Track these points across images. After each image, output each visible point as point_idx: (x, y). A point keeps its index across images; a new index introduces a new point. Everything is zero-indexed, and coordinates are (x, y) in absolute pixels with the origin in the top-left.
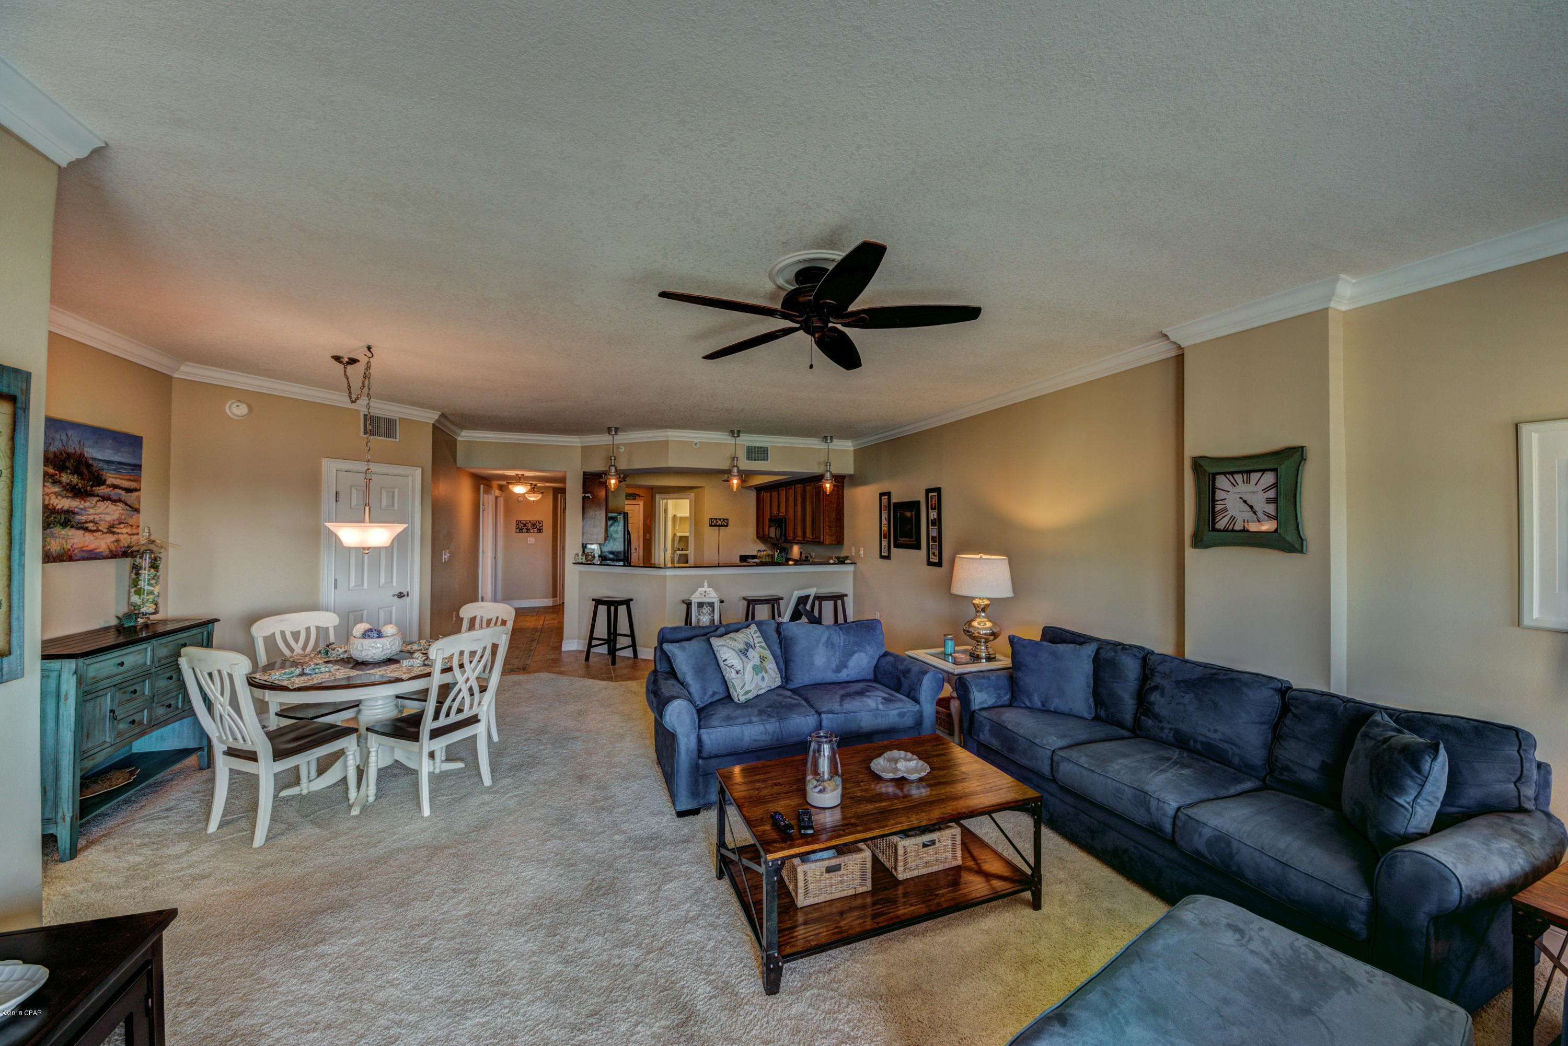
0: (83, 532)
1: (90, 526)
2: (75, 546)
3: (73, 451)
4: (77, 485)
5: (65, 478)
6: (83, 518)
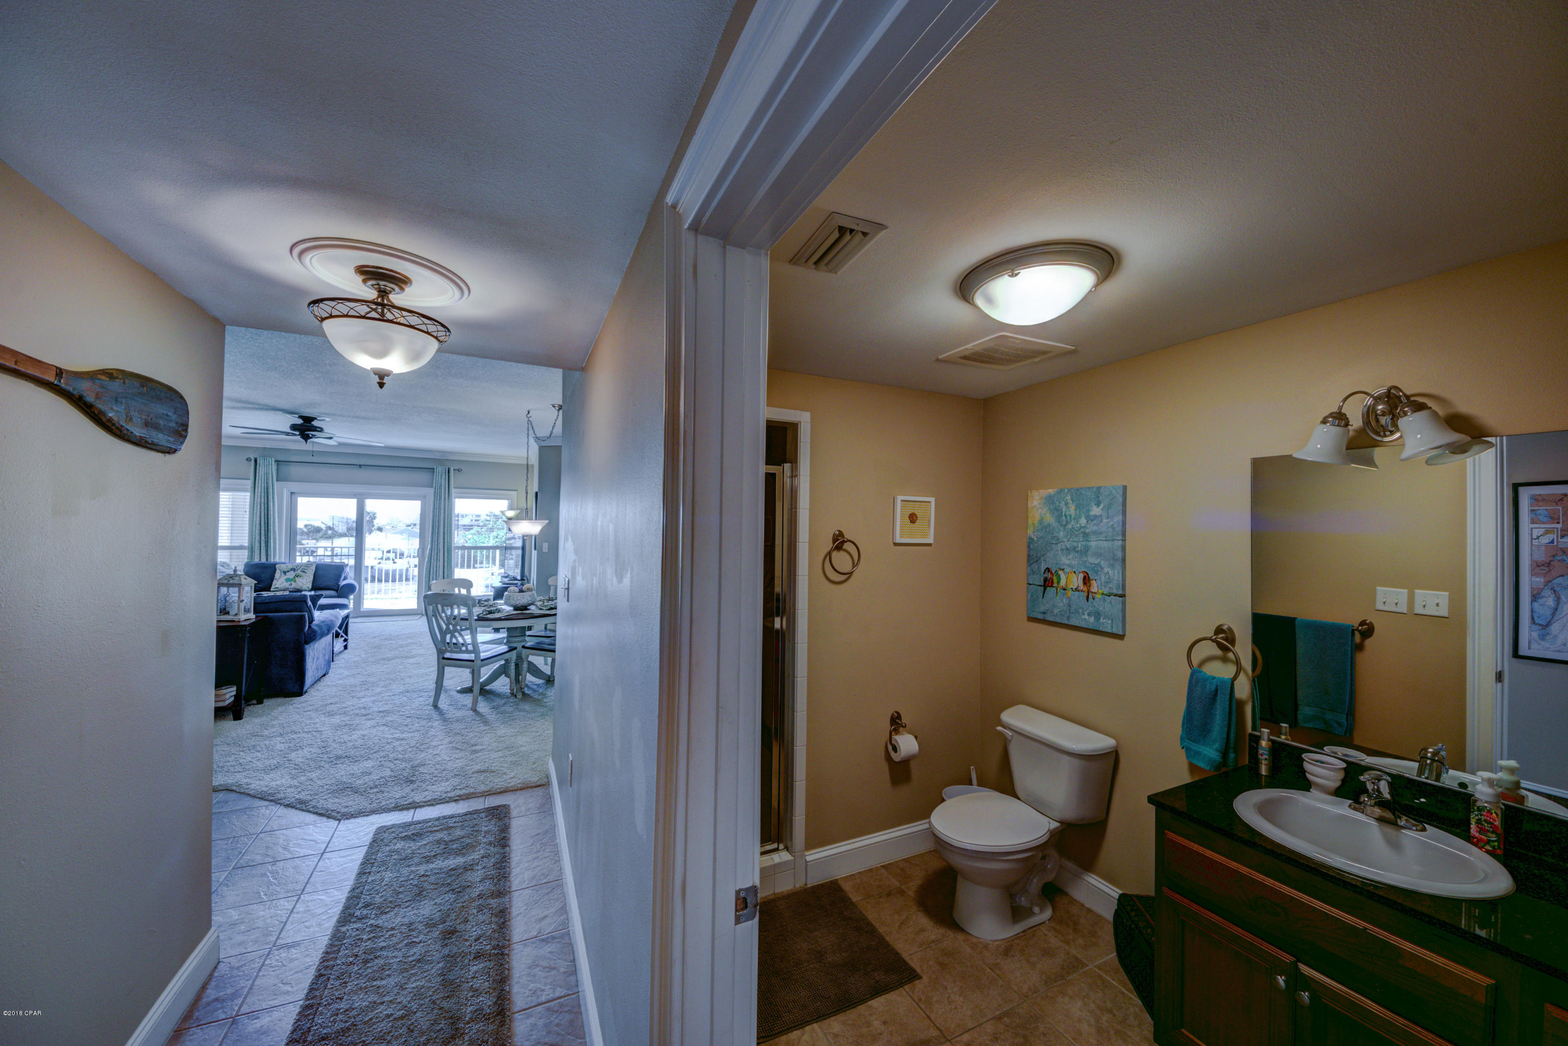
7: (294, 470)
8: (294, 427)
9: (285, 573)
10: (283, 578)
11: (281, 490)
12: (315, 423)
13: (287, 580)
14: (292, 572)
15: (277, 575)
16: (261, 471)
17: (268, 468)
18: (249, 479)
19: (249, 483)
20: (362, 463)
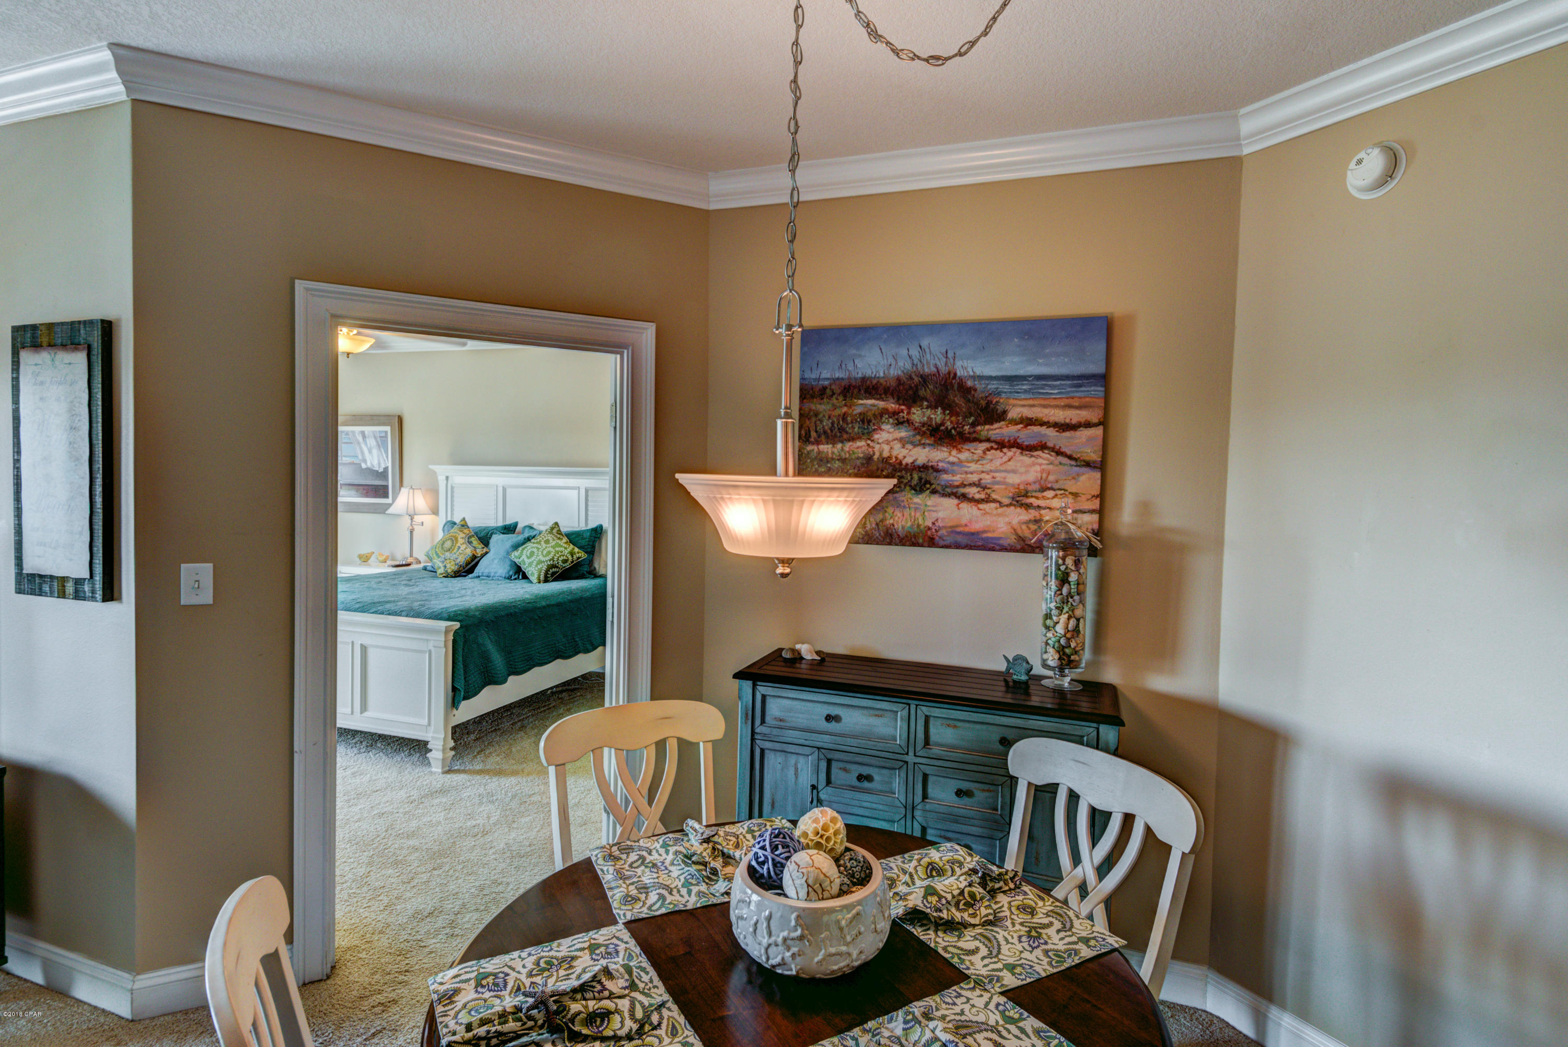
0: (956, 501)
1: (973, 491)
2: (940, 524)
3: (934, 369)
4: (943, 424)
5: (918, 415)
6: (957, 479)
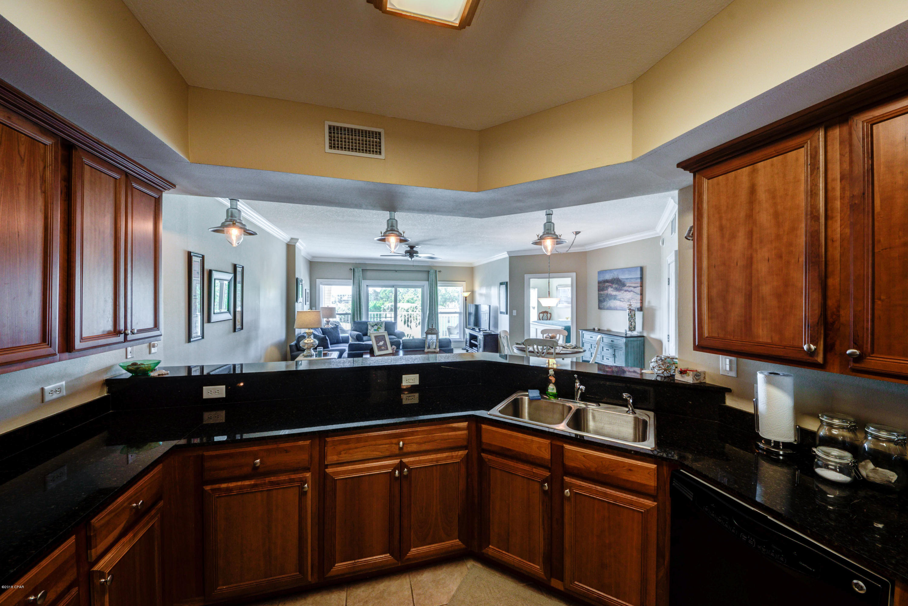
1: (622, 300)
3: (616, 277)
4: (617, 287)
7: (369, 274)
8: (407, 252)
9: (373, 326)
10: (373, 330)
11: (364, 283)
12: (415, 249)
13: (375, 330)
14: (376, 326)
15: (369, 327)
16: (356, 274)
17: (359, 273)
18: (351, 279)
19: (352, 281)
20: (397, 269)
